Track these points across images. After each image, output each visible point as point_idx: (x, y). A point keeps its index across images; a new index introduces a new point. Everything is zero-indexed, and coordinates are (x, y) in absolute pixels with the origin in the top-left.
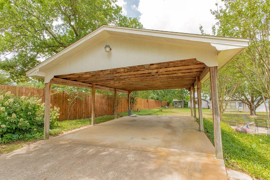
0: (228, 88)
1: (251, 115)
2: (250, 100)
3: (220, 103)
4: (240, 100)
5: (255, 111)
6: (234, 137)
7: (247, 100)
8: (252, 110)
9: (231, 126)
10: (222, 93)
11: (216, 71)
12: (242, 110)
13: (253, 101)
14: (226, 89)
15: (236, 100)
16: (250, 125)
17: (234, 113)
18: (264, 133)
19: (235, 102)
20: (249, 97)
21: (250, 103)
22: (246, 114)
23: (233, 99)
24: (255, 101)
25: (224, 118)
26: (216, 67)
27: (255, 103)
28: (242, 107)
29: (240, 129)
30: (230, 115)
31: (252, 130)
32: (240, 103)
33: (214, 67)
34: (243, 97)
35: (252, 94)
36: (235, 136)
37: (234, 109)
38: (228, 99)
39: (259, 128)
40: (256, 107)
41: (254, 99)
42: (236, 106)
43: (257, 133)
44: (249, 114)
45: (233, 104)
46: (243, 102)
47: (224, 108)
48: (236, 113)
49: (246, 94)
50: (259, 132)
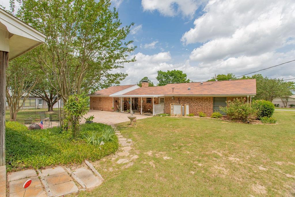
0: (28, 82)
1: (49, 111)
2: (49, 97)
3: (15, 100)
4: (40, 97)
5: (52, 108)
6: (26, 136)
7: (47, 97)
8: (50, 106)
9: (26, 125)
10: (19, 88)
11: (5, 57)
12: (41, 107)
13: (51, 99)
14: (25, 83)
15: (36, 97)
16: (46, 121)
17: (33, 110)
18: (56, 126)
19: (36, 99)
20: (48, 94)
21: (49, 100)
22: (45, 110)
23: (32, 96)
24: (53, 98)
25: (20, 116)
26: (7, 53)
27: (53, 100)
28: (41, 103)
29: (34, 126)
30: (28, 113)
31: (46, 125)
32: (40, 100)
33: (4, 52)
34: (43, 94)
35: (52, 91)
36: (28, 135)
37: (33, 106)
38: (26, 95)
39: (53, 122)
40: (53, 104)
41: (53, 96)
42: (36, 103)
43: (50, 127)
44: (47, 110)
45: (33, 101)
46: (43, 99)
47: (20, 105)
48: (34, 110)
49: (47, 91)
50: (53, 126)
